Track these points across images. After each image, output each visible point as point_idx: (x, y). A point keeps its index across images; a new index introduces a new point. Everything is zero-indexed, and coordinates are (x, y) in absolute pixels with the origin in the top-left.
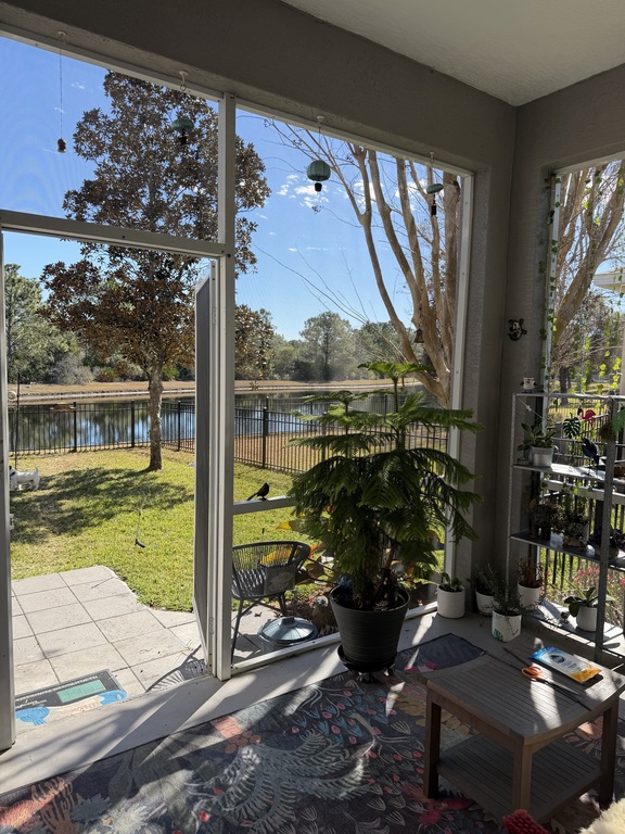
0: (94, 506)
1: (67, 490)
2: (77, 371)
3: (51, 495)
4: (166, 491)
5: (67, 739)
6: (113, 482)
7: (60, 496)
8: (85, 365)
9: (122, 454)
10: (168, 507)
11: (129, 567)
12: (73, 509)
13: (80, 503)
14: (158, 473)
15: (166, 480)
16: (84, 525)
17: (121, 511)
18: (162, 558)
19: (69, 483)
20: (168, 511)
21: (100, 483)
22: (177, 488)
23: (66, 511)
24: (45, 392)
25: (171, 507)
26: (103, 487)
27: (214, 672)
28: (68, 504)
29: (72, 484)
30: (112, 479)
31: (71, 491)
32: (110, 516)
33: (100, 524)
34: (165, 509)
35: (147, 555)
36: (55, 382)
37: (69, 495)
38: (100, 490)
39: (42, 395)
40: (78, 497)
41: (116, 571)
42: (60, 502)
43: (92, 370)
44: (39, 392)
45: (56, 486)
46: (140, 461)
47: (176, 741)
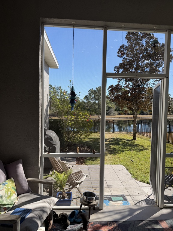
0: (119, 148)
3: (108, 144)
4: (138, 146)
5: (116, 212)
6: (123, 142)
7: (110, 144)
9: (125, 134)
10: (139, 151)
11: (129, 167)
12: (113, 148)
13: (115, 147)
14: (135, 141)
15: (138, 143)
16: (116, 153)
17: (126, 150)
18: (138, 166)
19: (112, 141)
20: (139, 152)
21: (120, 142)
22: (141, 146)
23: (112, 148)
25: (140, 151)
26: (121, 143)
27: (158, 205)
28: (112, 147)
29: (113, 141)
30: (123, 141)
31: (113, 143)
32: (123, 151)
33: (120, 153)
34: (138, 151)
35: (134, 164)
36: (108, 115)
37: (112, 144)
38: (120, 144)
40: (115, 145)
41: (125, 167)
42: (110, 146)
45: (109, 141)
46: (130, 137)
47: (147, 223)
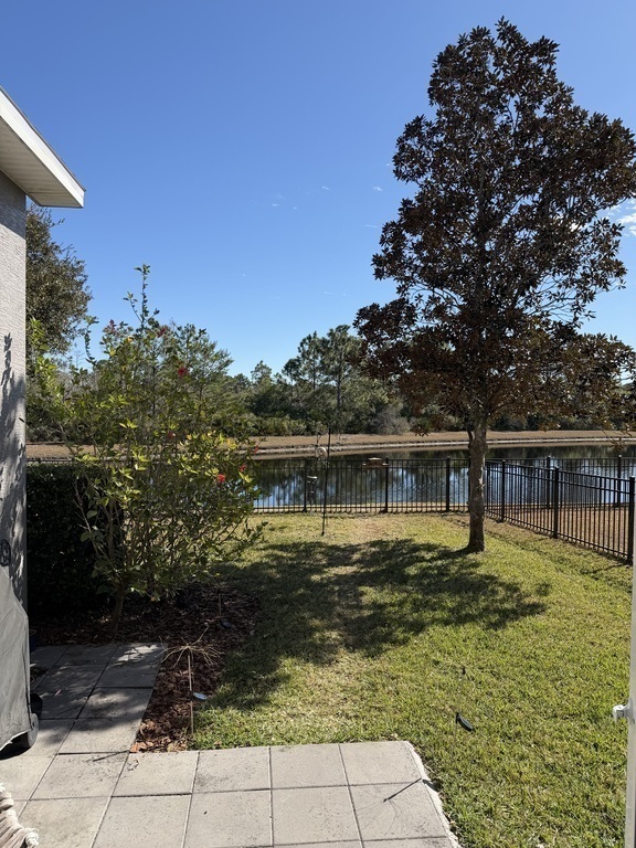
0: (401, 604)
1: (372, 570)
2: (395, 421)
3: (354, 576)
4: (493, 592)
6: (424, 564)
7: (363, 580)
8: (403, 415)
9: (435, 520)
10: (500, 624)
12: (374, 605)
13: (384, 595)
14: (479, 557)
15: (492, 572)
16: (385, 639)
17: (434, 621)
19: (372, 560)
20: (499, 632)
21: (410, 564)
22: (508, 587)
23: (367, 607)
24: (366, 441)
25: (502, 624)
26: (412, 571)
28: (370, 594)
29: (377, 562)
30: (423, 559)
31: (375, 573)
32: (418, 627)
33: (405, 642)
34: (494, 626)
36: (375, 432)
37: (373, 580)
38: (408, 577)
39: (364, 444)
40: (383, 584)
41: (426, 760)
42: (362, 589)
43: (409, 421)
44: (362, 441)
45: (360, 562)
